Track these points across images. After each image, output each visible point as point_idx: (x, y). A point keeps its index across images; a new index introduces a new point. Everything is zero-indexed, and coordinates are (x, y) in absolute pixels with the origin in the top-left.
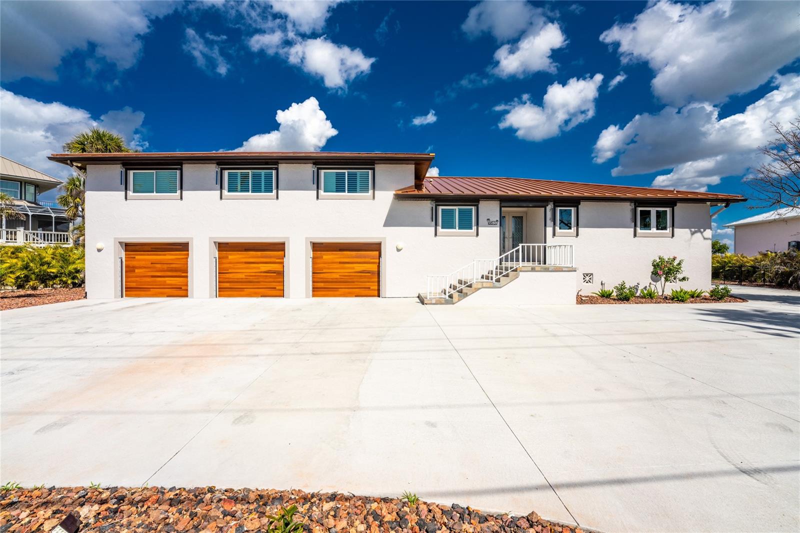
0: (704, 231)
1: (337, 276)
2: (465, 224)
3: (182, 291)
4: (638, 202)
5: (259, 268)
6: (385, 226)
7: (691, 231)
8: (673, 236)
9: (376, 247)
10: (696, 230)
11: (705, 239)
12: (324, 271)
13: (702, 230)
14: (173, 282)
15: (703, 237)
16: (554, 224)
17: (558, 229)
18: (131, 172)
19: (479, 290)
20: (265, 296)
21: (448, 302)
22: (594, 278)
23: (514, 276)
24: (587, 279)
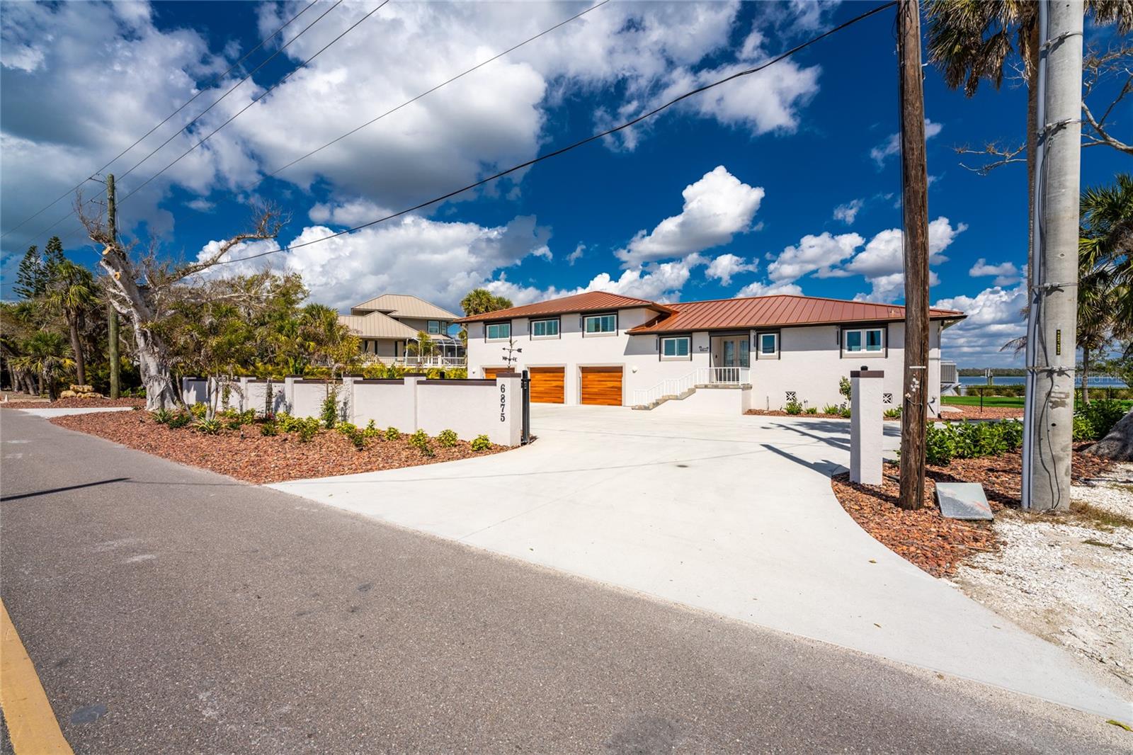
1: (596, 390)
2: (683, 352)
4: (844, 326)
5: (551, 384)
6: (625, 354)
8: (886, 356)
9: (618, 370)
12: (589, 386)
16: (757, 349)
17: (761, 353)
18: (488, 327)
19: (667, 400)
20: (554, 402)
21: (646, 408)
22: (797, 396)
23: (692, 391)
24: (791, 397)
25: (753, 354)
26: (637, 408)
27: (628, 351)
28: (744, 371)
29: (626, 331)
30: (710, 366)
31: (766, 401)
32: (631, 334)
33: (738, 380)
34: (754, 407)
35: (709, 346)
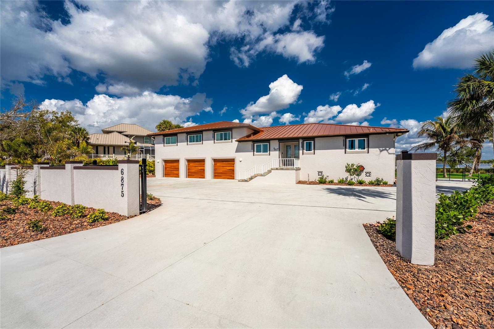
0: (389, 149)
1: (221, 171)
2: (265, 151)
3: (177, 176)
4: (347, 136)
5: (198, 168)
6: (236, 152)
7: (380, 150)
8: (368, 152)
9: (232, 161)
10: (383, 149)
11: (389, 154)
12: (218, 169)
13: (388, 149)
14: (176, 173)
15: (388, 152)
16: (303, 149)
17: (305, 151)
18: (165, 138)
19: (256, 176)
20: (200, 178)
21: (246, 181)
22: (323, 174)
23: (270, 172)
24: (320, 174)
25: (301, 152)
26: (241, 181)
27: (238, 151)
28: (297, 161)
29: (236, 140)
30: (279, 158)
31: (308, 176)
32: (239, 141)
33: (293, 165)
34: (302, 179)
35: (278, 148)
